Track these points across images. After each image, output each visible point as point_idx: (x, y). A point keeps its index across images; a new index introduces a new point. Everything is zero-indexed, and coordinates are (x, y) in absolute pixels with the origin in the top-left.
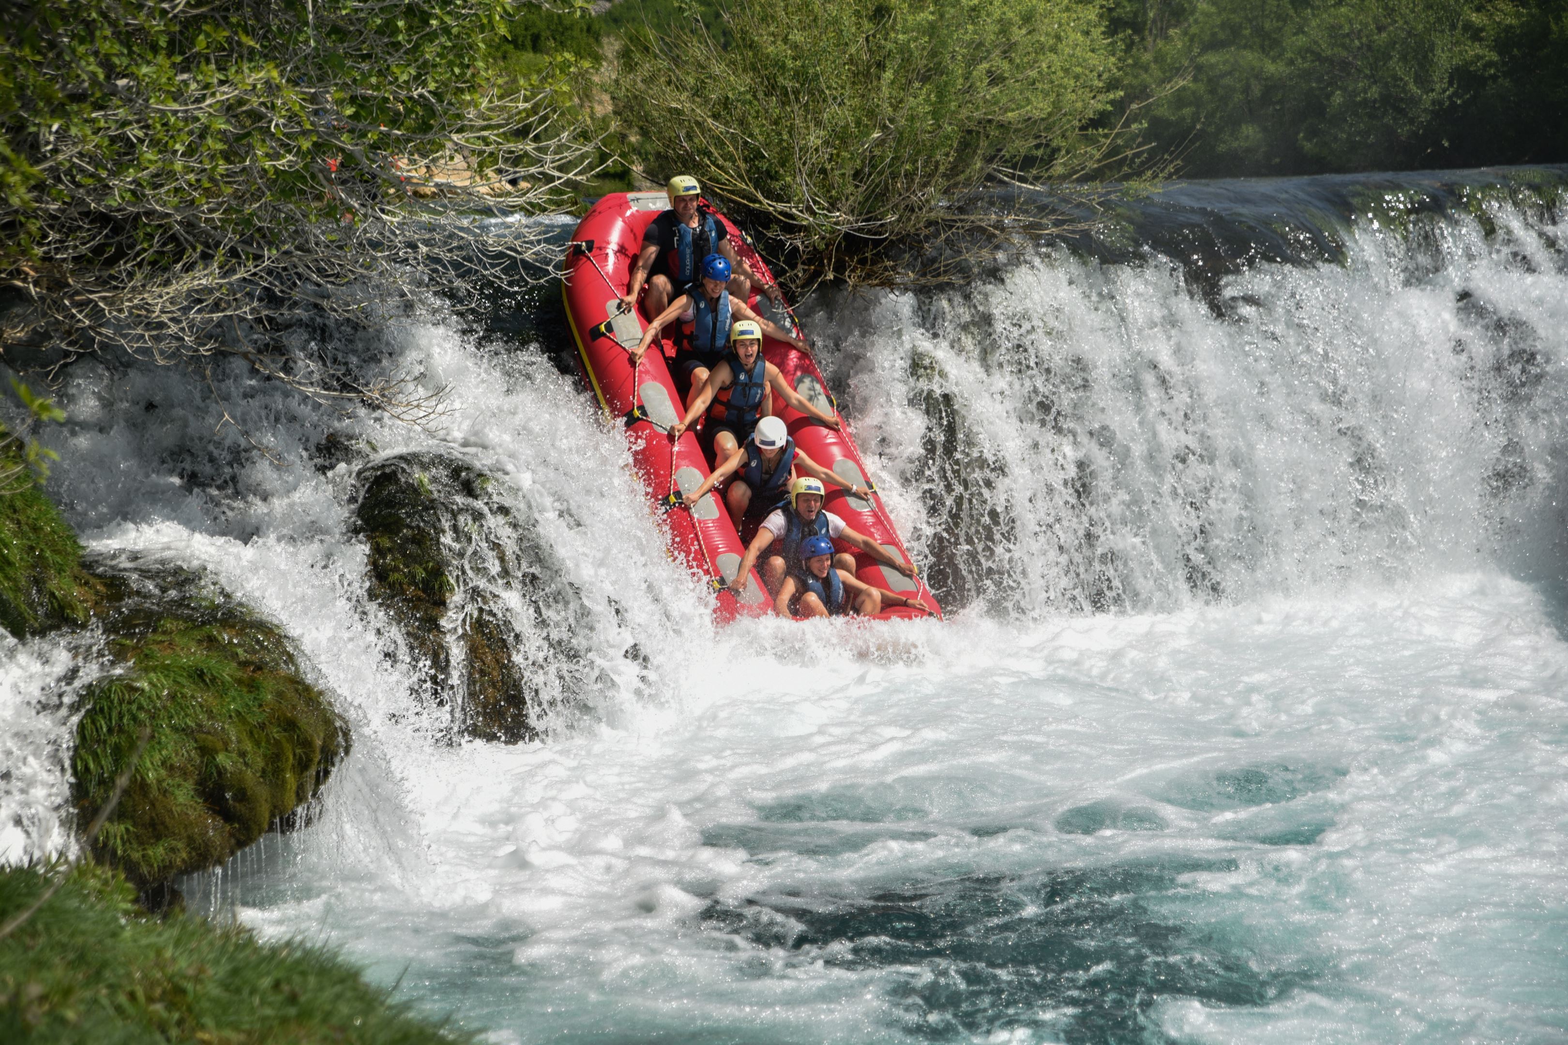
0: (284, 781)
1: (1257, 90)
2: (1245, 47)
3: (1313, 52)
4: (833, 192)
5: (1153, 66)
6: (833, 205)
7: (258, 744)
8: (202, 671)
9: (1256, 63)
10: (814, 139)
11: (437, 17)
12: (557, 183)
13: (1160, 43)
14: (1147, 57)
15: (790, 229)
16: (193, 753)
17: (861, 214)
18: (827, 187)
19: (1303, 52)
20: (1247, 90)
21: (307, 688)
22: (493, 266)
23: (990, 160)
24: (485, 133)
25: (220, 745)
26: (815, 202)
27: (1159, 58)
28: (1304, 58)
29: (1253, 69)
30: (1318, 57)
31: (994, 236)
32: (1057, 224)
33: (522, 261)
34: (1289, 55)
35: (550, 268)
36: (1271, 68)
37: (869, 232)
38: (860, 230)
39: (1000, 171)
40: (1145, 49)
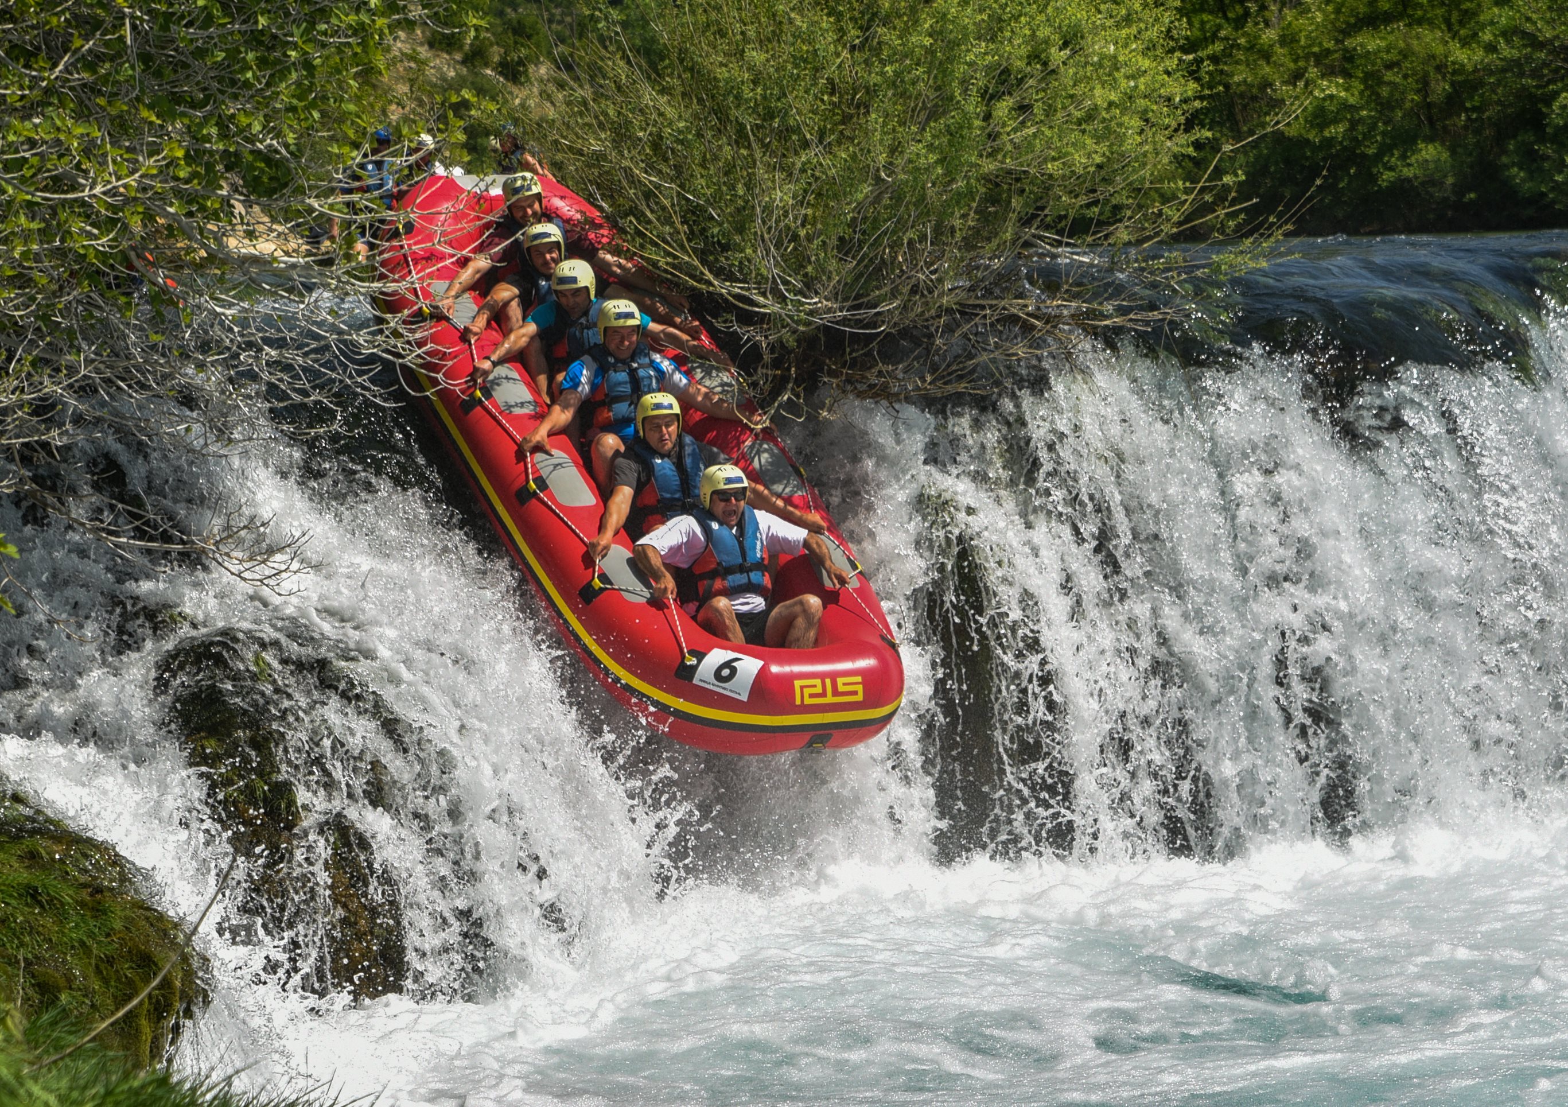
0: (138, 1031)
1: (1441, 88)
2: (1420, 22)
3: (1524, 34)
4: (809, 269)
5: (1279, 50)
6: (809, 286)
7: (106, 981)
8: (36, 889)
9: (1439, 50)
10: (782, 195)
11: (295, 46)
12: (448, 262)
13: (1289, 14)
14: (1270, 35)
15: (748, 318)
16: (30, 992)
17: (845, 300)
18: (798, 262)
19: (1508, 34)
20: (1424, 86)
21: (161, 917)
22: (360, 373)
23: (1026, 221)
24: (355, 197)
25: (62, 982)
26: (786, 283)
27: (1288, 39)
28: (1508, 42)
29: (1433, 57)
30: (1534, 42)
31: (1033, 327)
32: (1122, 311)
33: (403, 367)
34: (1487, 36)
35: (440, 376)
36: (1460, 55)
37: (859, 323)
38: (844, 321)
39: (1041, 238)
40: (1267, 24)
